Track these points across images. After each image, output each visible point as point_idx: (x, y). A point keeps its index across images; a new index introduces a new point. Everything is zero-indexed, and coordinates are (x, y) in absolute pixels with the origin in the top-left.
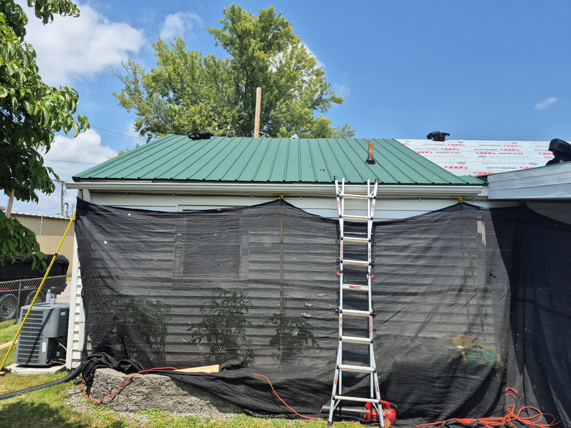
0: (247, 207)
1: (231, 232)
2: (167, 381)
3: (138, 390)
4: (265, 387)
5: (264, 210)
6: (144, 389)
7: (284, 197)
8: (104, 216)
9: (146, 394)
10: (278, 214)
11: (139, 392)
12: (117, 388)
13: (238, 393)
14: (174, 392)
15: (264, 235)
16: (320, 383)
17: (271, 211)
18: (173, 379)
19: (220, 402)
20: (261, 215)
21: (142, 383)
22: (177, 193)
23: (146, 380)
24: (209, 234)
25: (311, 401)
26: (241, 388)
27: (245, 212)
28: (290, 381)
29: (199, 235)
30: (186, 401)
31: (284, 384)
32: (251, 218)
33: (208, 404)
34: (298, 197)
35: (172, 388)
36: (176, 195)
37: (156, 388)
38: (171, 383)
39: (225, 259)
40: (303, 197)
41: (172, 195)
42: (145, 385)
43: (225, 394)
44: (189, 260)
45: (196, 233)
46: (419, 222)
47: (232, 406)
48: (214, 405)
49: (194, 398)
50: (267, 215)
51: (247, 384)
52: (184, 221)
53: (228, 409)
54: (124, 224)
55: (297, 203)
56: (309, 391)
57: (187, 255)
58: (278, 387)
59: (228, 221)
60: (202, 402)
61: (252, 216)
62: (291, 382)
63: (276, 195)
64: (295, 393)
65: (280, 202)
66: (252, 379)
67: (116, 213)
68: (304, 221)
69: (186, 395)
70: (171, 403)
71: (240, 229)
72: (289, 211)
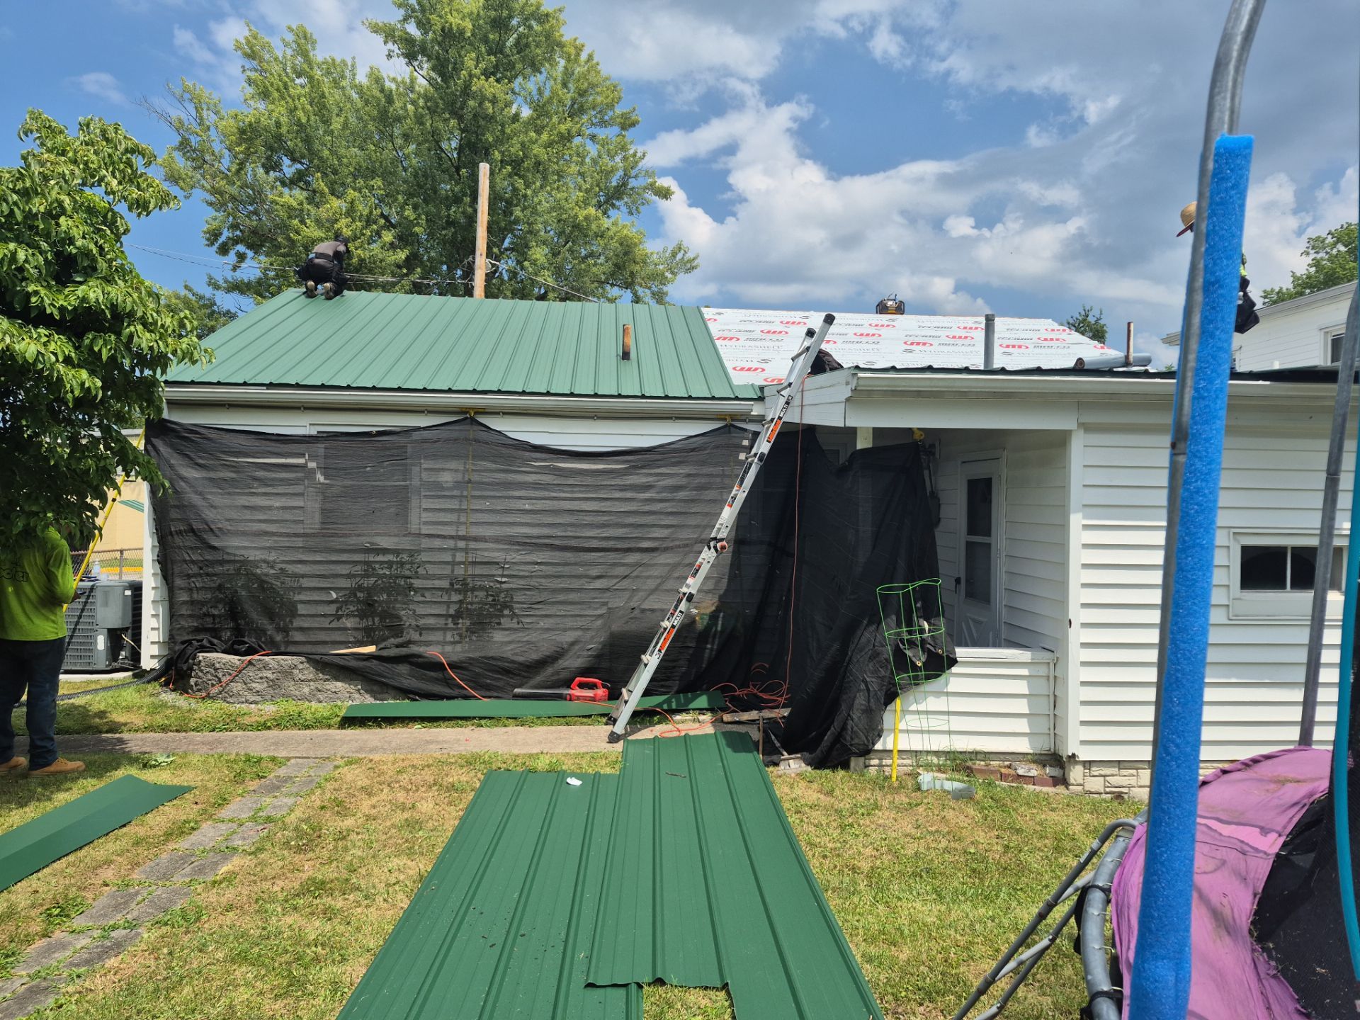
0: (419, 429)
1: (393, 465)
2: (302, 663)
3: (260, 675)
4: (438, 666)
5: (444, 433)
6: (269, 674)
7: (475, 413)
8: (193, 441)
9: (272, 680)
10: (466, 439)
11: (261, 678)
12: (230, 674)
13: (400, 675)
14: (311, 676)
15: (443, 470)
16: (513, 662)
17: (455, 435)
18: (309, 660)
19: (375, 688)
20: (438, 440)
21: (266, 667)
22: (306, 405)
23: (272, 662)
24: (357, 468)
25: (500, 684)
26: (403, 669)
27: (416, 436)
28: (471, 659)
29: (344, 469)
30: (328, 687)
31: (462, 662)
32: (426, 446)
33: (359, 690)
34: (498, 413)
35: (309, 672)
36: (306, 408)
37: (287, 673)
38: (306, 665)
39: (384, 505)
40: (504, 413)
41: (298, 408)
42: (270, 669)
43: (382, 676)
44: (328, 506)
45: (339, 466)
46: (669, 452)
47: (393, 692)
48: (367, 691)
49: (339, 684)
50: (448, 440)
51: (411, 664)
52: (320, 448)
53: (386, 695)
54: (224, 452)
55: (496, 424)
56: (498, 672)
57: (325, 499)
58: (453, 666)
59: (389, 449)
60: (352, 688)
61: (424, 441)
62: (471, 661)
63: (463, 411)
64: (478, 674)
65: (468, 421)
66: (420, 656)
67: (210, 435)
68: (504, 451)
69: (328, 680)
70: (306, 690)
71: (408, 461)
72: (484, 435)
